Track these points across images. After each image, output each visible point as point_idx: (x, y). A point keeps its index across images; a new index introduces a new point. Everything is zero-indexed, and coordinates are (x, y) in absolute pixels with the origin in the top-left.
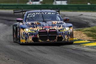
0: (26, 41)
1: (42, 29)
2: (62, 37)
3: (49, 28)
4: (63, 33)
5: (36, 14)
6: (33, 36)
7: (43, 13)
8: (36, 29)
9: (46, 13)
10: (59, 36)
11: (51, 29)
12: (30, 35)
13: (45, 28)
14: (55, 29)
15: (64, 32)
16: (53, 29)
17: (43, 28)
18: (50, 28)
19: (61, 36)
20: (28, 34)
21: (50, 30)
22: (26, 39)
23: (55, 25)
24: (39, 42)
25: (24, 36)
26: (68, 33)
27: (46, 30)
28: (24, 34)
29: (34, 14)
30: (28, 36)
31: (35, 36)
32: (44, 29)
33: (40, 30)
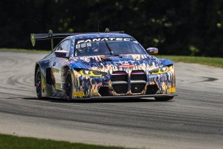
0: (85, 94)
1: (117, 70)
2: (156, 85)
3: (130, 68)
4: (157, 78)
5: (94, 40)
6: (101, 84)
7: (106, 39)
8: (106, 71)
9: (112, 39)
10: (151, 83)
11: (134, 69)
12: (93, 83)
13: (123, 68)
14: (142, 71)
15: (159, 76)
16: (138, 71)
17: (118, 68)
18: (132, 67)
19: (153, 83)
20: (89, 79)
21: (133, 71)
22: (86, 90)
23: (142, 62)
24: (112, 95)
25: (81, 84)
26: (168, 76)
27: (125, 72)
28: (81, 81)
29: (90, 41)
30: (89, 84)
31: (104, 84)
32: (121, 69)
33: (114, 72)
